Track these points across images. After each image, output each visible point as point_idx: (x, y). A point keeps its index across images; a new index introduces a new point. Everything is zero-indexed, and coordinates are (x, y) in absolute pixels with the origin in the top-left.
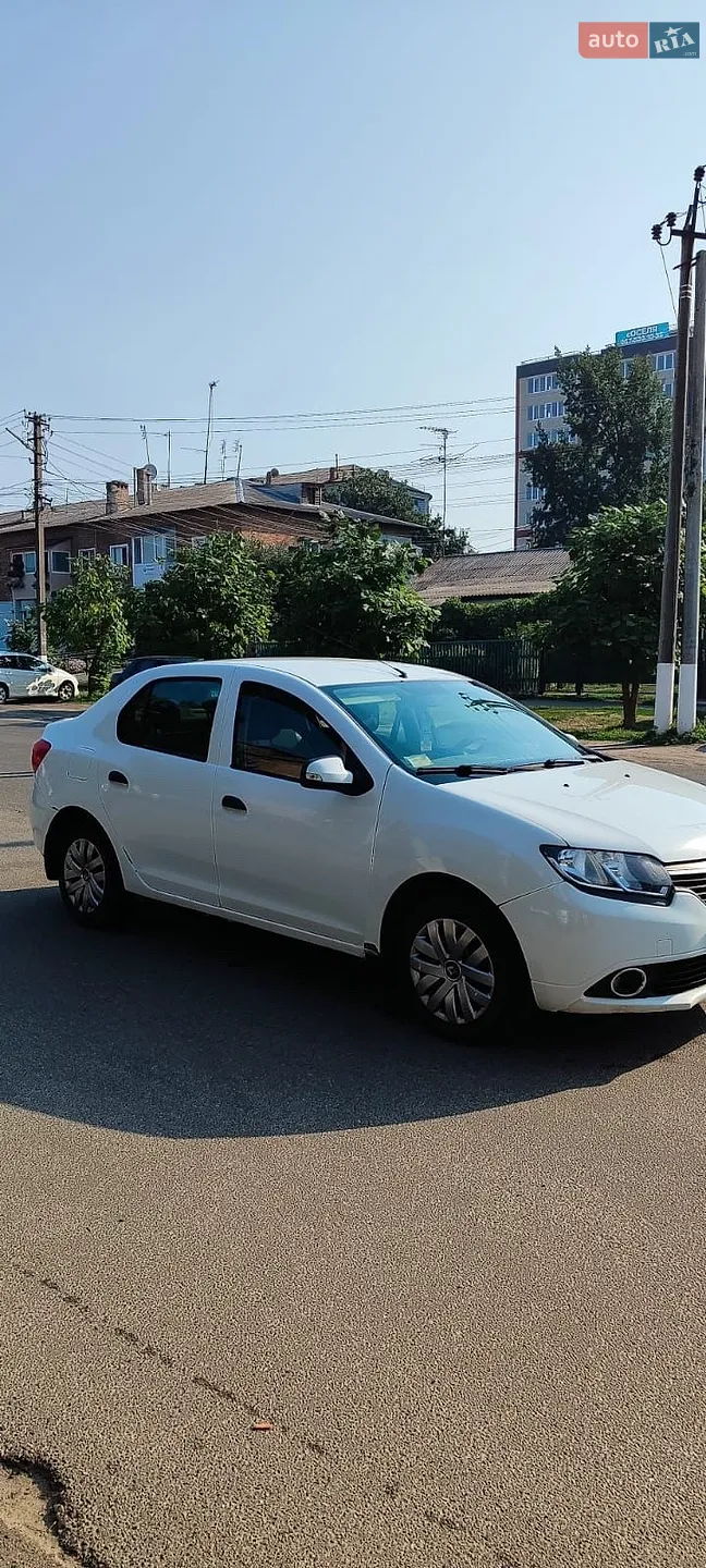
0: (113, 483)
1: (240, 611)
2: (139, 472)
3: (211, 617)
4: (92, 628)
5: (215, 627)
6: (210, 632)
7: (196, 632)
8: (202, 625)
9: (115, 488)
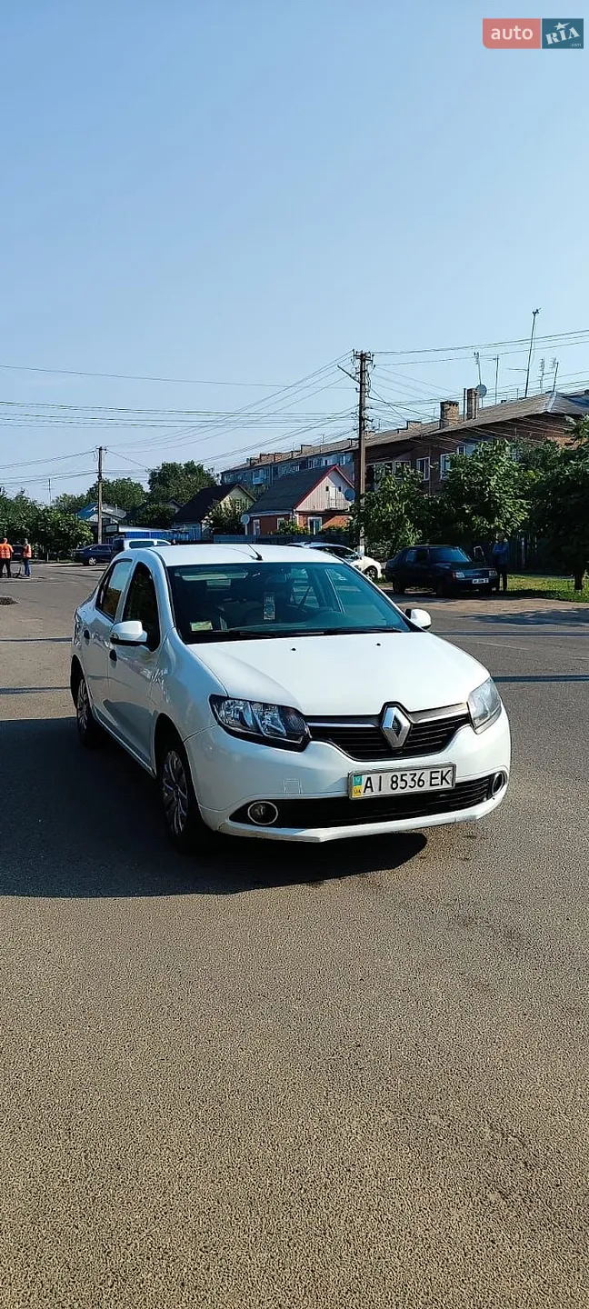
0: (446, 403)
1: (501, 506)
2: (470, 391)
3: (474, 512)
4: (388, 523)
5: (477, 520)
6: (471, 524)
7: (461, 525)
8: (467, 519)
9: (447, 407)
